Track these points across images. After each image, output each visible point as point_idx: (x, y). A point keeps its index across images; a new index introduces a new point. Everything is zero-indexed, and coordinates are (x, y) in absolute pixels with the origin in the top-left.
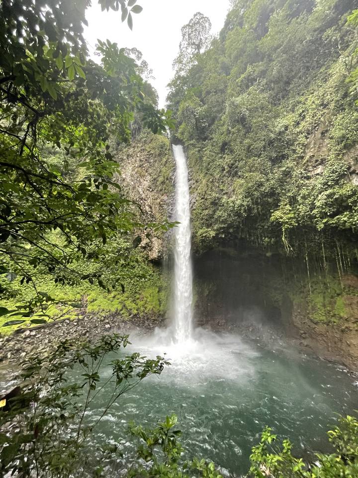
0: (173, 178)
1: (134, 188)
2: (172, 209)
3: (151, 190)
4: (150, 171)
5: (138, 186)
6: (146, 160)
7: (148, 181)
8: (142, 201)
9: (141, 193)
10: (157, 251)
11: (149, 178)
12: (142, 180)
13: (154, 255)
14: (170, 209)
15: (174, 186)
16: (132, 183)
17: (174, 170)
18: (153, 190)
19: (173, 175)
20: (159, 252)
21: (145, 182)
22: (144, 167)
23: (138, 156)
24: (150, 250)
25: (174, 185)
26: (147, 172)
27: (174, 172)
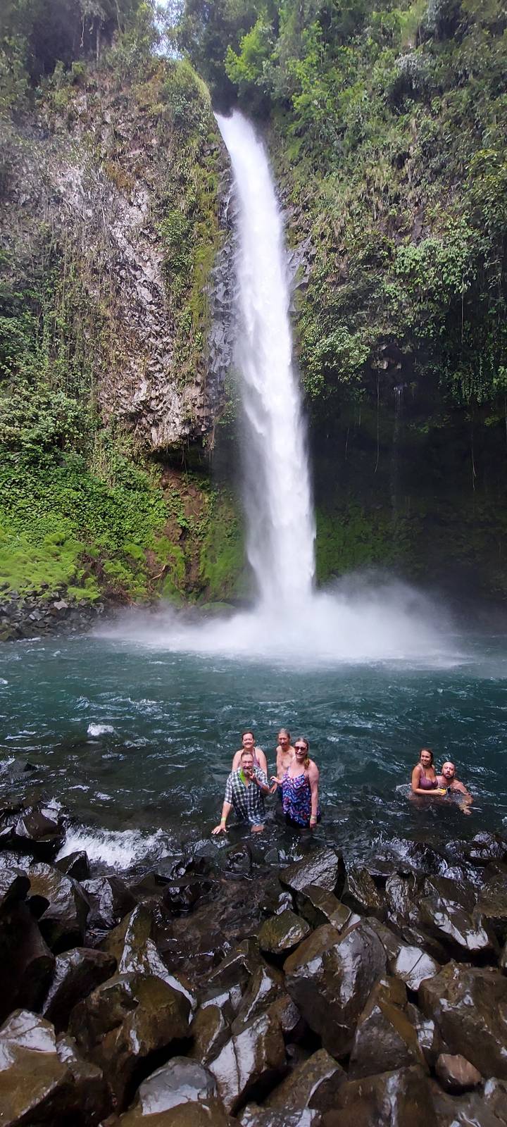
0: (227, 200)
1: (96, 228)
2: (227, 293)
3: (154, 237)
4: (149, 174)
5: (112, 223)
6: (135, 138)
7: (144, 208)
8: (123, 273)
9: (123, 243)
10: (177, 421)
11: (144, 197)
12: (123, 203)
13: (169, 433)
14: (222, 293)
15: (229, 225)
16: (90, 212)
17: (229, 179)
18: (158, 239)
19: (225, 192)
20: (187, 423)
21: (134, 210)
22: (128, 160)
23: (108, 120)
24: (156, 424)
25: (230, 222)
26: (139, 177)
27: (230, 182)
